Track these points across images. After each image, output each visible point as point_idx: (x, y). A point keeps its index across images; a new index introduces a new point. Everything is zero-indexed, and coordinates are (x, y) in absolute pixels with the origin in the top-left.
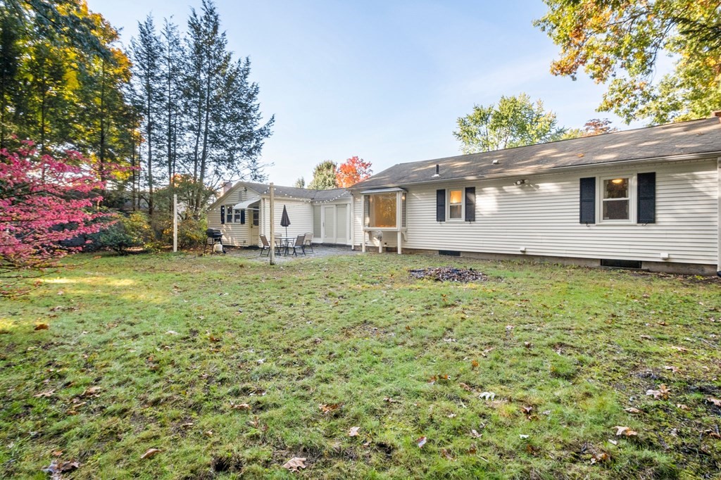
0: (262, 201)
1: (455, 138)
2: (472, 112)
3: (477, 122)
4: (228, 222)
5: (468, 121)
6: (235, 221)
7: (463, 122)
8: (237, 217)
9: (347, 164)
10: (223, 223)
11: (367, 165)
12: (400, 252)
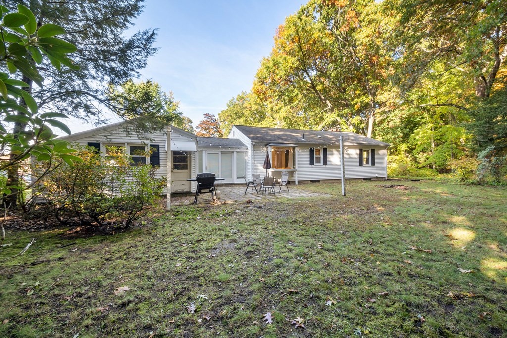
12: (296, 183)
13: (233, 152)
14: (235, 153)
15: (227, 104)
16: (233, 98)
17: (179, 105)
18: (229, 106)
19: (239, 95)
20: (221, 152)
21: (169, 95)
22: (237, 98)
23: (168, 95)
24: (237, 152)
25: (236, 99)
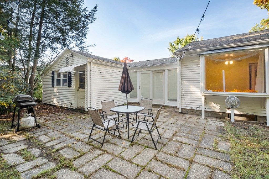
0: (88, 65)
1: (168, 50)
2: (176, 40)
3: (178, 44)
4: (57, 85)
5: (173, 44)
6: (63, 85)
7: (171, 45)
8: (64, 81)
9: (123, 60)
10: (53, 86)
11: (132, 61)
13: (164, 70)
14: (166, 71)
20: (152, 71)
24: (169, 70)
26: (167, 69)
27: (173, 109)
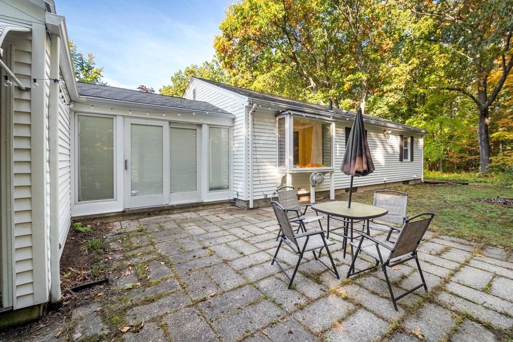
12: (332, 197)
13: (200, 126)
14: (205, 128)
15: (172, 78)
16: (180, 72)
17: (101, 73)
18: (174, 80)
19: (188, 68)
20: (170, 123)
21: (88, 59)
22: (185, 72)
23: (86, 58)
24: (211, 127)
25: (183, 72)
26: (208, 125)
27: (219, 206)
